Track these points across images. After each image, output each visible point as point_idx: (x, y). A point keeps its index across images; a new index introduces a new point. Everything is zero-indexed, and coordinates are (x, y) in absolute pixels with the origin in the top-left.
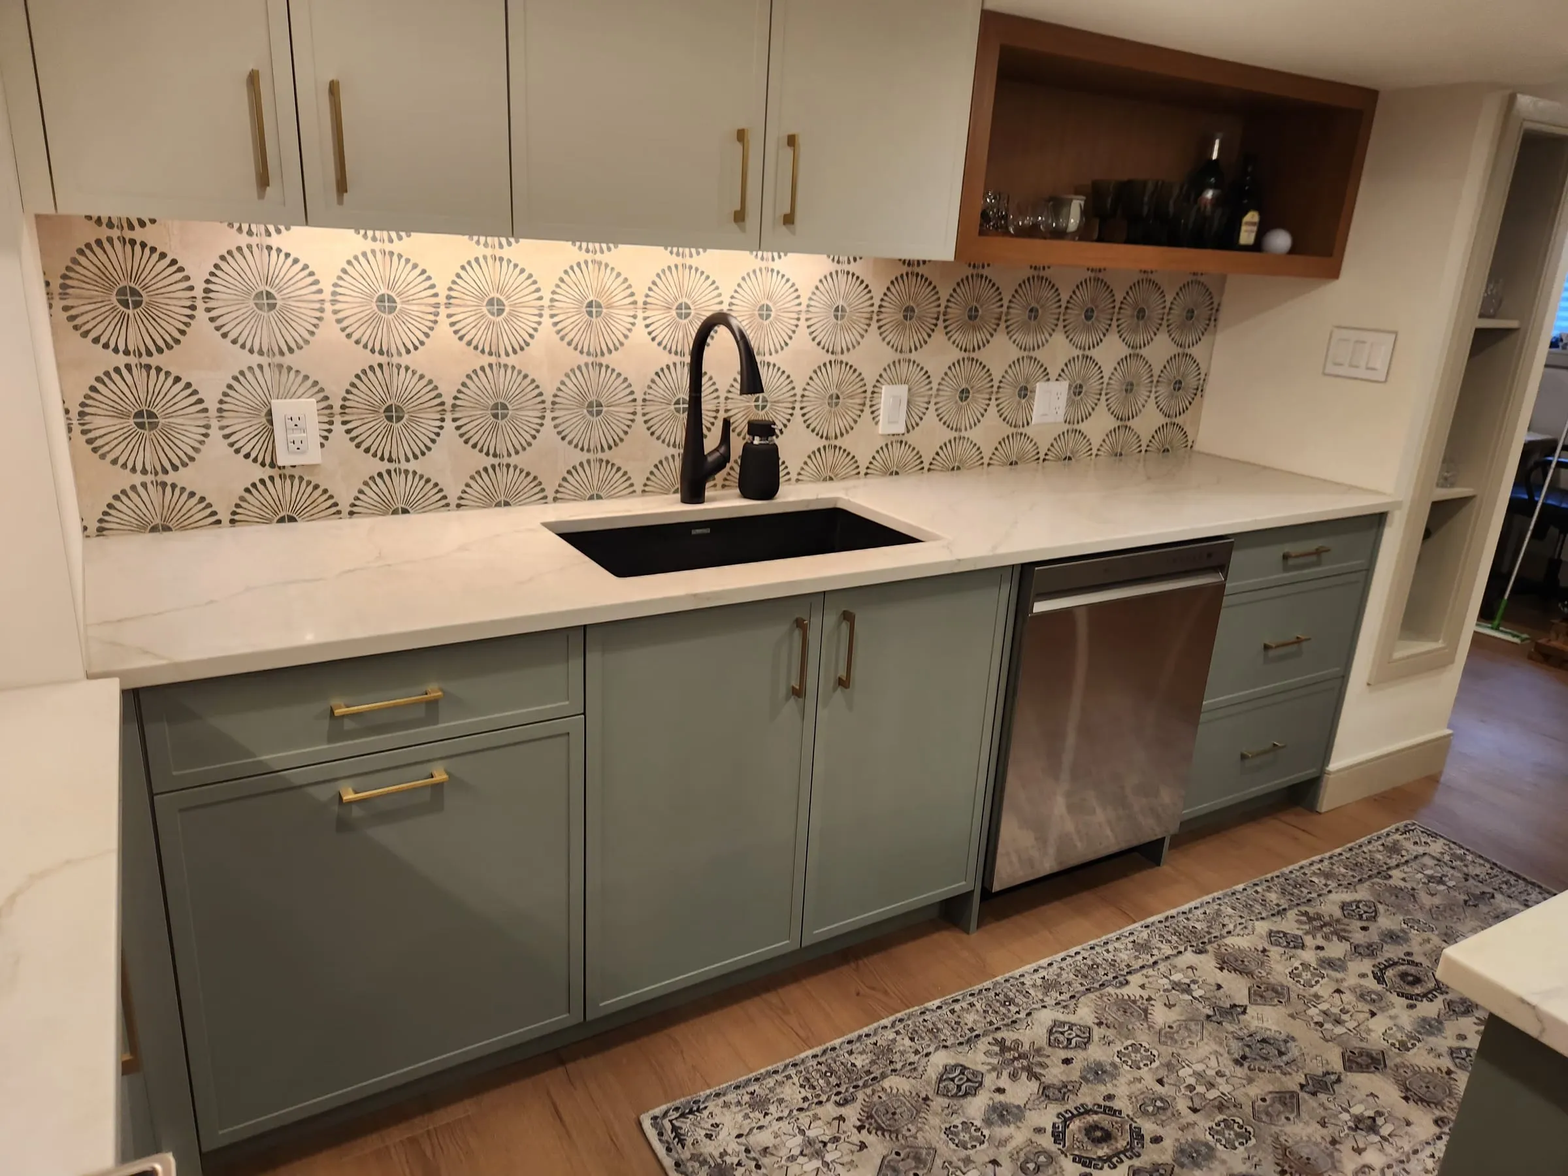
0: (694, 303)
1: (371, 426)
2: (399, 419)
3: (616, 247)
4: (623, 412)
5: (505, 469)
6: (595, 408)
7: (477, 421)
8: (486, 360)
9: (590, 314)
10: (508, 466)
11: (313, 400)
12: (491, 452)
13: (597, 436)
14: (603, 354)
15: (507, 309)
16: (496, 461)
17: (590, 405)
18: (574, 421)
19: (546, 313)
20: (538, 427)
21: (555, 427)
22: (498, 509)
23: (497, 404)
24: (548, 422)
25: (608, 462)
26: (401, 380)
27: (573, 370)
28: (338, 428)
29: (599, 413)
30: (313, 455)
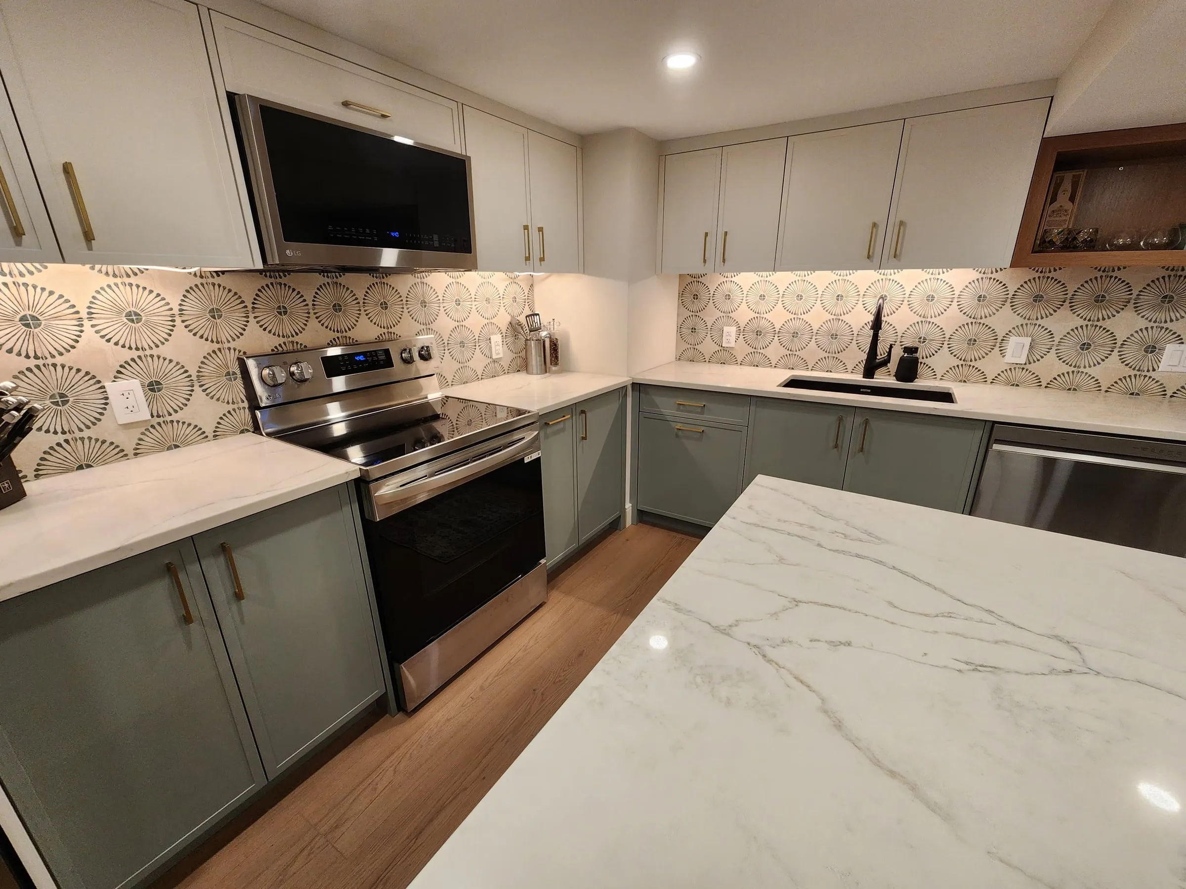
0: (889, 295)
1: (751, 336)
2: (760, 335)
3: (856, 271)
4: (847, 339)
5: (794, 356)
6: (834, 336)
7: (787, 338)
8: (793, 316)
9: (838, 299)
10: (795, 355)
11: (736, 327)
12: (790, 349)
13: (834, 347)
14: (841, 315)
15: (804, 298)
16: (791, 353)
17: (832, 335)
18: (824, 340)
19: (819, 299)
20: (809, 342)
21: (816, 342)
22: (789, 370)
23: (794, 332)
24: (813, 340)
25: (837, 358)
26: (763, 323)
27: (827, 321)
28: (741, 336)
29: (836, 338)
30: (733, 344)
